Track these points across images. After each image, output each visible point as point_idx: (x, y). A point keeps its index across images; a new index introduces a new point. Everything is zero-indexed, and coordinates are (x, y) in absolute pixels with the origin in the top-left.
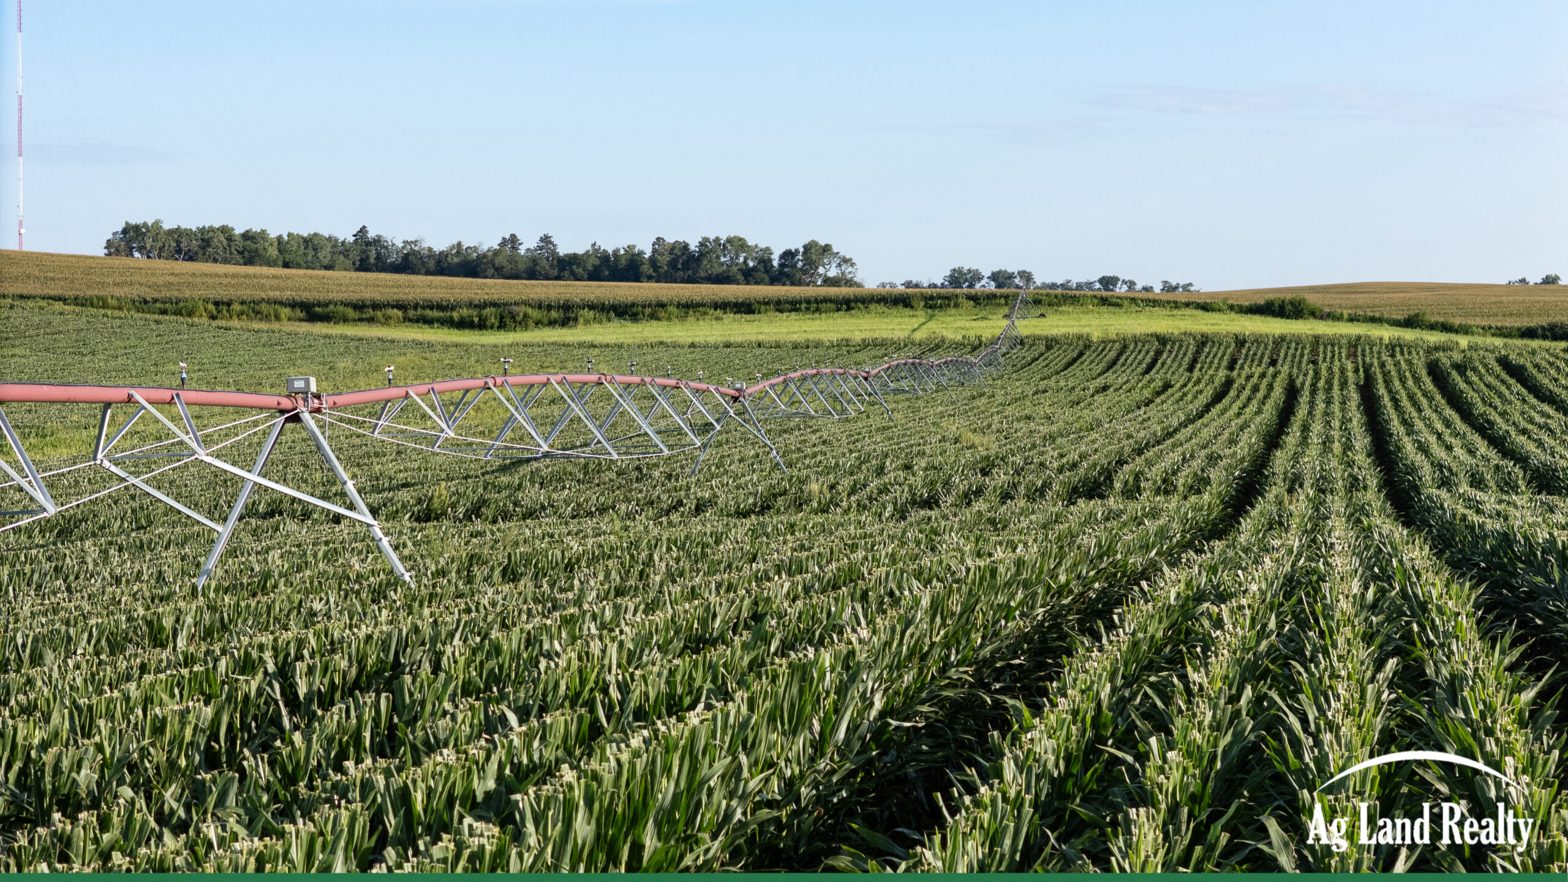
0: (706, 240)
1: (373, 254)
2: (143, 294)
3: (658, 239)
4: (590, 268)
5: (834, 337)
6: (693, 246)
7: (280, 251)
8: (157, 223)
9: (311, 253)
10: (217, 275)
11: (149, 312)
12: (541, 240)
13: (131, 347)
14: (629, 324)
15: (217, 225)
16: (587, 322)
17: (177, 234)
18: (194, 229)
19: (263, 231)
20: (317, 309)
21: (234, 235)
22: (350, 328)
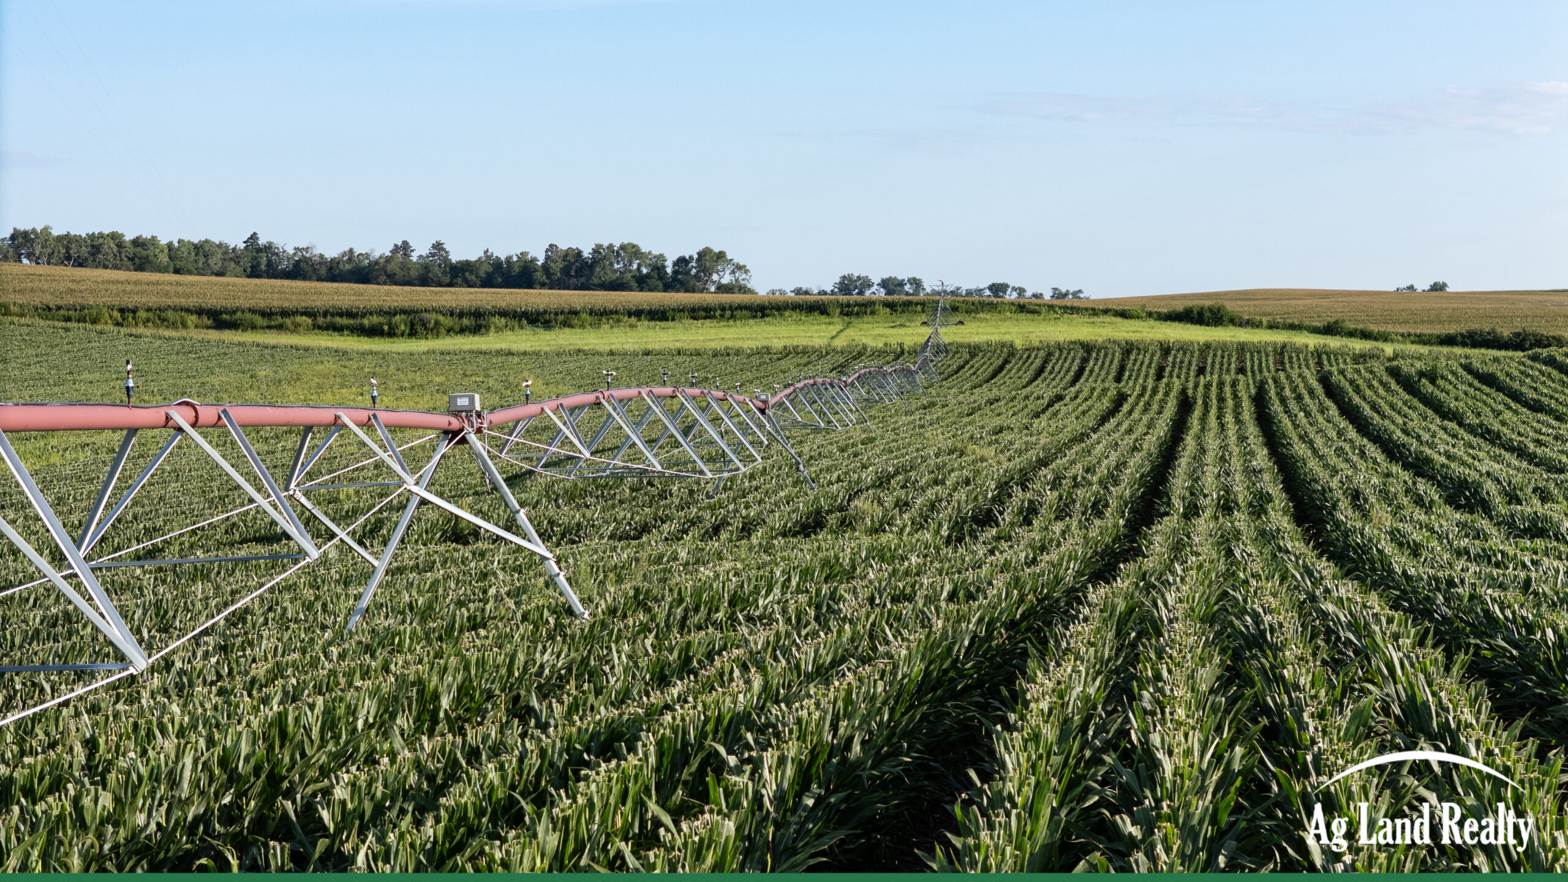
0: (599, 246)
1: (264, 261)
2: (45, 302)
3: (551, 246)
4: (483, 275)
5: (753, 344)
6: (587, 253)
7: (170, 258)
8: (46, 229)
9: (202, 259)
10: (118, 282)
11: (53, 319)
12: (434, 247)
13: (42, 355)
14: (542, 331)
15: (106, 232)
16: (498, 330)
17: (67, 240)
18: (84, 235)
19: (154, 238)
20: (224, 316)
21: (124, 241)
22: (259, 335)
